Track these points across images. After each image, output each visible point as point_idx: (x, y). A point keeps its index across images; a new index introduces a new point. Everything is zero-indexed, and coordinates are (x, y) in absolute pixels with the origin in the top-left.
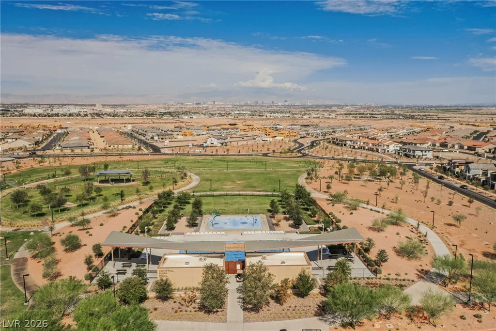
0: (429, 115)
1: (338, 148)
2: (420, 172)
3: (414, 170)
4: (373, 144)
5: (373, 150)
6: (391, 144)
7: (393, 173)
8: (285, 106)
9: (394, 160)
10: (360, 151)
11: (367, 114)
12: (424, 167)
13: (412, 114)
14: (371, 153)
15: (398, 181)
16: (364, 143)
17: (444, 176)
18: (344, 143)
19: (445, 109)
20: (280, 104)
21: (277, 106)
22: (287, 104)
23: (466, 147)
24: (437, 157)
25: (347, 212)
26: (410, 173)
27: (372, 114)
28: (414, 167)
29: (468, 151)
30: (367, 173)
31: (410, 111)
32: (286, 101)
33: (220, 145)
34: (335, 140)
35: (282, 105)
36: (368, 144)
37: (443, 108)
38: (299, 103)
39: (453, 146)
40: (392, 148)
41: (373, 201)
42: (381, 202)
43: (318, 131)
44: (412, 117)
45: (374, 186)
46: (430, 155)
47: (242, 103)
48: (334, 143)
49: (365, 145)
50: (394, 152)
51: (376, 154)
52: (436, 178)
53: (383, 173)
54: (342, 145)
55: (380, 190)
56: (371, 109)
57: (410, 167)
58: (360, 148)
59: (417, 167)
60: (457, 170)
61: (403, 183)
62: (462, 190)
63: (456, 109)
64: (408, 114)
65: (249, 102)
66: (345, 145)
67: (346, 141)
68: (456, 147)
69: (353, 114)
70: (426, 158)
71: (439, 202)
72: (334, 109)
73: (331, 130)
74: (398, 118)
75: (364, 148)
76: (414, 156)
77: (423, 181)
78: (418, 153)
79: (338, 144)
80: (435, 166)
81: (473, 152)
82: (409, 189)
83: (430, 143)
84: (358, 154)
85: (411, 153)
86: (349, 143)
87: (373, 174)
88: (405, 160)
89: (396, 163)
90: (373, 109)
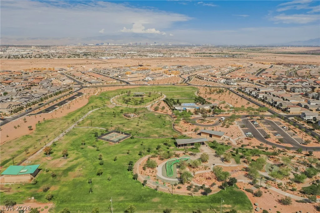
0: (243, 54)
1: (201, 80)
2: (231, 91)
3: (230, 90)
4: (215, 79)
5: (215, 82)
6: (222, 79)
7: (223, 91)
8: (156, 47)
9: (223, 86)
10: (210, 82)
11: (207, 53)
12: (233, 89)
13: (233, 53)
14: (214, 83)
15: (224, 94)
16: (211, 79)
17: (238, 92)
18: (203, 78)
19: (252, 49)
20: (151, 45)
21: (150, 46)
22: (156, 44)
23: (250, 80)
24: (238, 85)
25: (213, 102)
26: (228, 91)
27: (210, 53)
28: (230, 89)
29: (251, 82)
30: (216, 92)
31: (233, 50)
32: (155, 43)
33: (152, 80)
34: (199, 77)
35: (153, 46)
36: (213, 79)
37: (251, 48)
38: (164, 44)
39: (246, 79)
40: (223, 81)
41: (218, 99)
42: (220, 99)
43: (188, 70)
44: (233, 56)
45: (218, 96)
46: (236, 84)
47: (127, 44)
48: (198, 78)
49: (212, 80)
50: (223, 83)
51: (216, 83)
52: (236, 93)
53: (220, 92)
54: (202, 79)
55: (220, 97)
56: (209, 49)
57: (228, 89)
58: (210, 81)
59: (231, 89)
60: (242, 90)
61: (226, 95)
62: (242, 97)
63: (259, 49)
64: (231, 53)
65: (131, 43)
66: (203, 79)
67: (204, 78)
68: (247, 80)
69: (200, 53)
70: (234, 85)
71: (234, 99)
72: (187, 48)
73: (193, 70)
74: (225, 57)
75: (212, 81)
76: (230, 85)
77: (232, 93)
78: (232, 83)
79: (200, 79)
80: (236, 88)
81: (252, 82)
82: (227, 96)
83: (237, 78)
84: (210, 84)
85: (229, 83)
86: (205, 78)
87: (217, 92)
88: (227, 86)
89: (224, 87)
90: (210, 49)
